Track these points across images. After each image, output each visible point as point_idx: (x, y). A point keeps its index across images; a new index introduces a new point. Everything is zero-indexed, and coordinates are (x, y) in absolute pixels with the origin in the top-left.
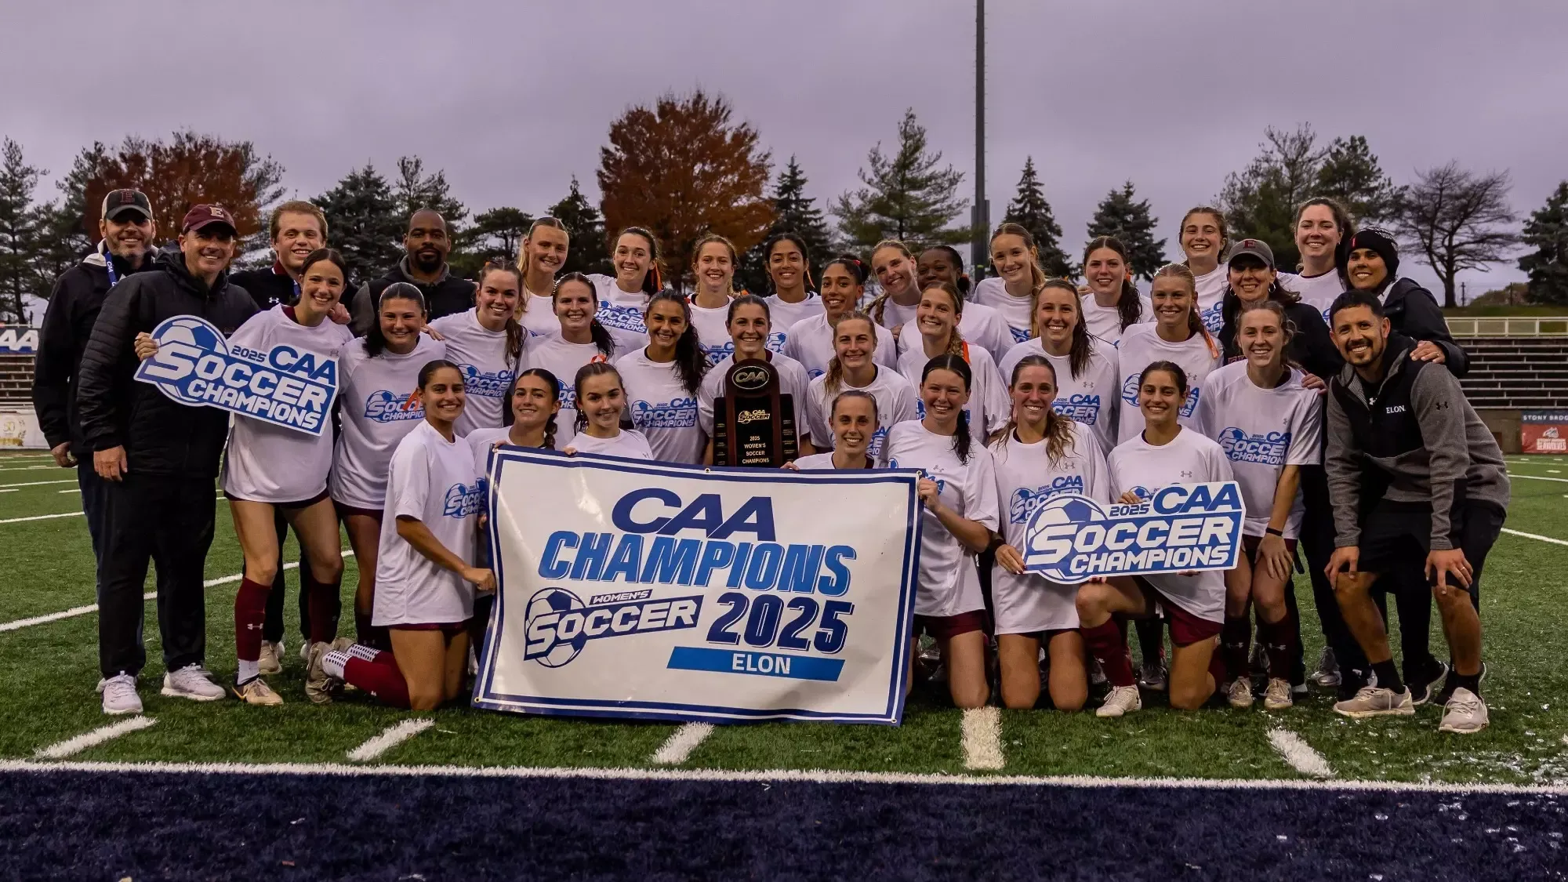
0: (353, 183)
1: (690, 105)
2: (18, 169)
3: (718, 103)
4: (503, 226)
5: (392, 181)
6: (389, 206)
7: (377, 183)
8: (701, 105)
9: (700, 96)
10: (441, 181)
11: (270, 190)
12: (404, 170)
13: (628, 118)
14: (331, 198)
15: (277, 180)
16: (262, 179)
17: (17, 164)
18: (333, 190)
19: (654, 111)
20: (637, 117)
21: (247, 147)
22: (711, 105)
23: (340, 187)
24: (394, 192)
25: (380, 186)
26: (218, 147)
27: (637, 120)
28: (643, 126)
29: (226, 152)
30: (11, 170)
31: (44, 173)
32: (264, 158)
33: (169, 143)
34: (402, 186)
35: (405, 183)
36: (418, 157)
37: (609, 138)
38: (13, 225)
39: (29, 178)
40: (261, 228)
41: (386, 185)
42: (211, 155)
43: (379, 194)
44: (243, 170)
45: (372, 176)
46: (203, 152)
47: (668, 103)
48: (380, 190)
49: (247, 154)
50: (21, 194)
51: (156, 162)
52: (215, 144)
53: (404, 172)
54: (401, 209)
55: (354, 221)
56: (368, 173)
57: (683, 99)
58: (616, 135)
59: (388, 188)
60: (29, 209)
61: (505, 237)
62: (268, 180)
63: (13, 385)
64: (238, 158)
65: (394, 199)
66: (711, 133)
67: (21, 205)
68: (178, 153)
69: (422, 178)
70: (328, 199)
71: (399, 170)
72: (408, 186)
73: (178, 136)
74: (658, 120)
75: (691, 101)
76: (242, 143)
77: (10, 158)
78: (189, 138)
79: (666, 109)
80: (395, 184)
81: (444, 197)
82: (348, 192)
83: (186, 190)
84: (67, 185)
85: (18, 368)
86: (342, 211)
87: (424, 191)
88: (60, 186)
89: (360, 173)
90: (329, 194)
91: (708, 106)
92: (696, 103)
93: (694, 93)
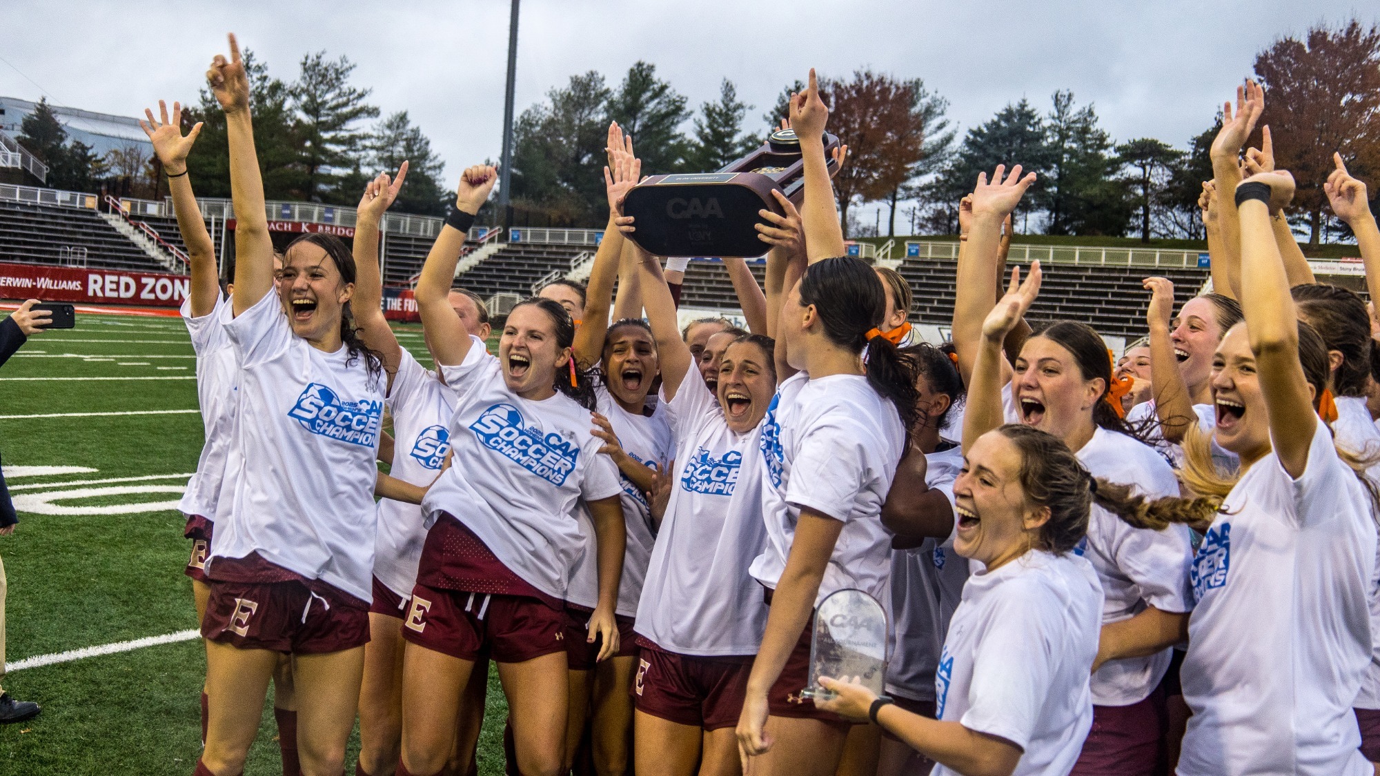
0: (1008, 115)
1: (1343, 35)
2: (732, 105)
3: (1372, 31)
4: (1142, 156)
5: (1044, 111)
6: (1040, 136)
7: (1029, 115)
8: (1355, 34)
9: (1354, 25)
10: (1091, 113)
11: (935, 122)
12: (1057, 101)
13: (1275, 49)
14: (988, 129)
15: (942, 113)
16: (929, 112)
17: (732, 100)
18: (989, 121)
19: (1304, 41)
20: (1286, 48)
21: (918, 84)
22: (1365, 33)
23: (996, 119)
24: (1046, 123)
25: (1033, 117)
26: (891, 83)
27: (1285, 50)
28: (1290, 55)
29: (898, 88)
30: (726, 106)
31: (751, 108)
32: (932, 93)
33: (850, 80)
34: (1053, 118)
35: (1056, 114)
36: (1071, 91)
37: (1253, 71)
38: (724, 151)
39: (740, 112)
40: (925, 156)
41: (1039, 116)
42: (885, 91)
43: (1031, 125)
44: (914, 104)
45: (1026, 109)
46: (878, 88)
47: (1319, 33)
48: (1032, 122)
49: (917, 89)
50: (732, 126)
51: (838, 97)
52: (888, 81)
53: (1056, 105)
54: (1051, 139)
55: (1006, 150)
56: (1023, 106)
57: (1335, 28)
58: (1262, 66)
59: (1040, 120)
60: (737, 139)
61: (1143, 167)
62: (934, 113)
63: (702, 288)
64: (910, 93)
65: (1044, 130)
66: (1364, 63)
67: (730, 135)
68: (857, 88)
69: (1073, 111)
70: (985, 130)
71: (1052, 102)
72: (1059, 118)
73: (858, 75)
74: (1307, 50)
75: (1345, 31)
76: (914, 80)
77: (726, 95)
78: (868, 76)
79: (1318, 39)
80: (1047, 116)
81: (1093, 128)
82: (1003, 124)
83: (862, 123)
84: (772, 117)
85: (708, 274)
86: (996, 141)
87: (1074, 122)
88: (766, 118)
89: (1015, 106)
90: (987, 126)
91: (1361, 34)
92: (1349, 33)
93: (1348, 22)
